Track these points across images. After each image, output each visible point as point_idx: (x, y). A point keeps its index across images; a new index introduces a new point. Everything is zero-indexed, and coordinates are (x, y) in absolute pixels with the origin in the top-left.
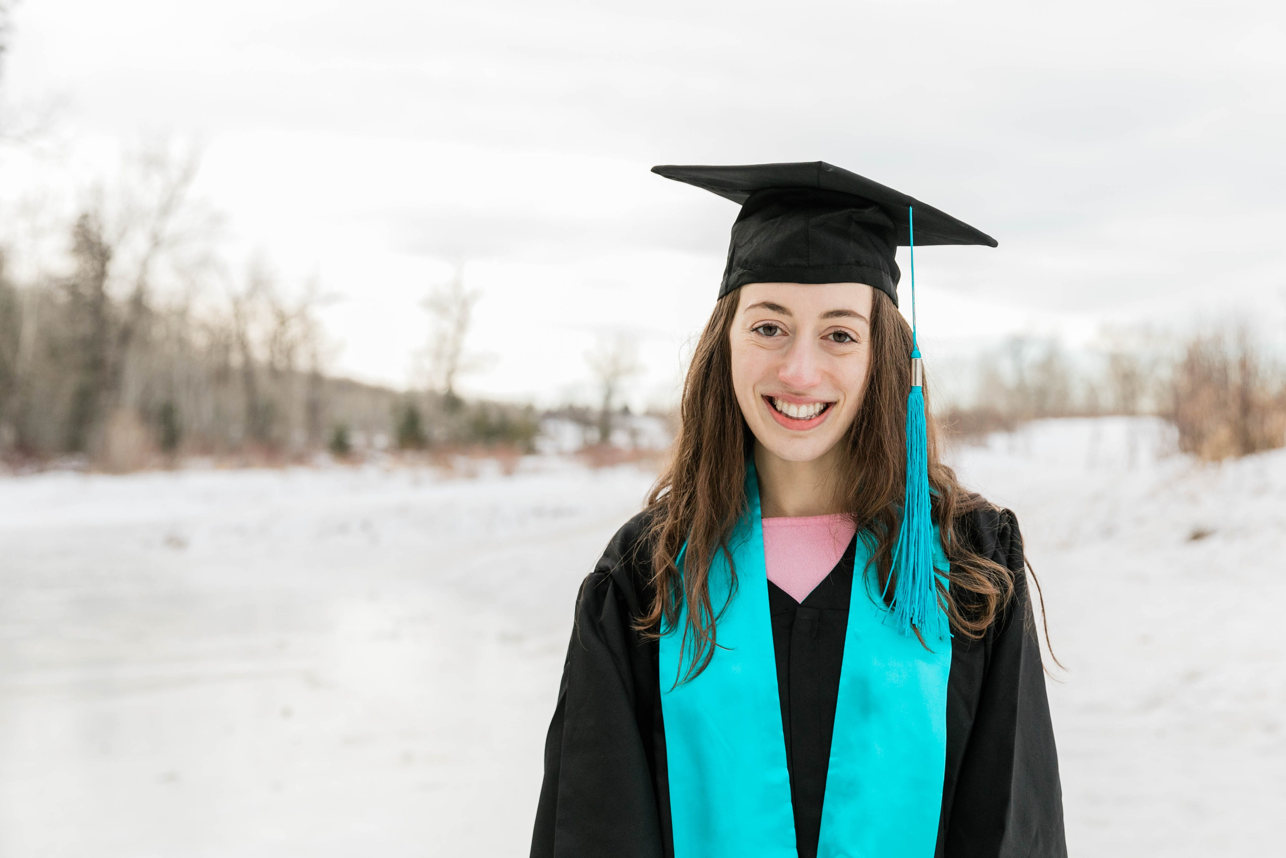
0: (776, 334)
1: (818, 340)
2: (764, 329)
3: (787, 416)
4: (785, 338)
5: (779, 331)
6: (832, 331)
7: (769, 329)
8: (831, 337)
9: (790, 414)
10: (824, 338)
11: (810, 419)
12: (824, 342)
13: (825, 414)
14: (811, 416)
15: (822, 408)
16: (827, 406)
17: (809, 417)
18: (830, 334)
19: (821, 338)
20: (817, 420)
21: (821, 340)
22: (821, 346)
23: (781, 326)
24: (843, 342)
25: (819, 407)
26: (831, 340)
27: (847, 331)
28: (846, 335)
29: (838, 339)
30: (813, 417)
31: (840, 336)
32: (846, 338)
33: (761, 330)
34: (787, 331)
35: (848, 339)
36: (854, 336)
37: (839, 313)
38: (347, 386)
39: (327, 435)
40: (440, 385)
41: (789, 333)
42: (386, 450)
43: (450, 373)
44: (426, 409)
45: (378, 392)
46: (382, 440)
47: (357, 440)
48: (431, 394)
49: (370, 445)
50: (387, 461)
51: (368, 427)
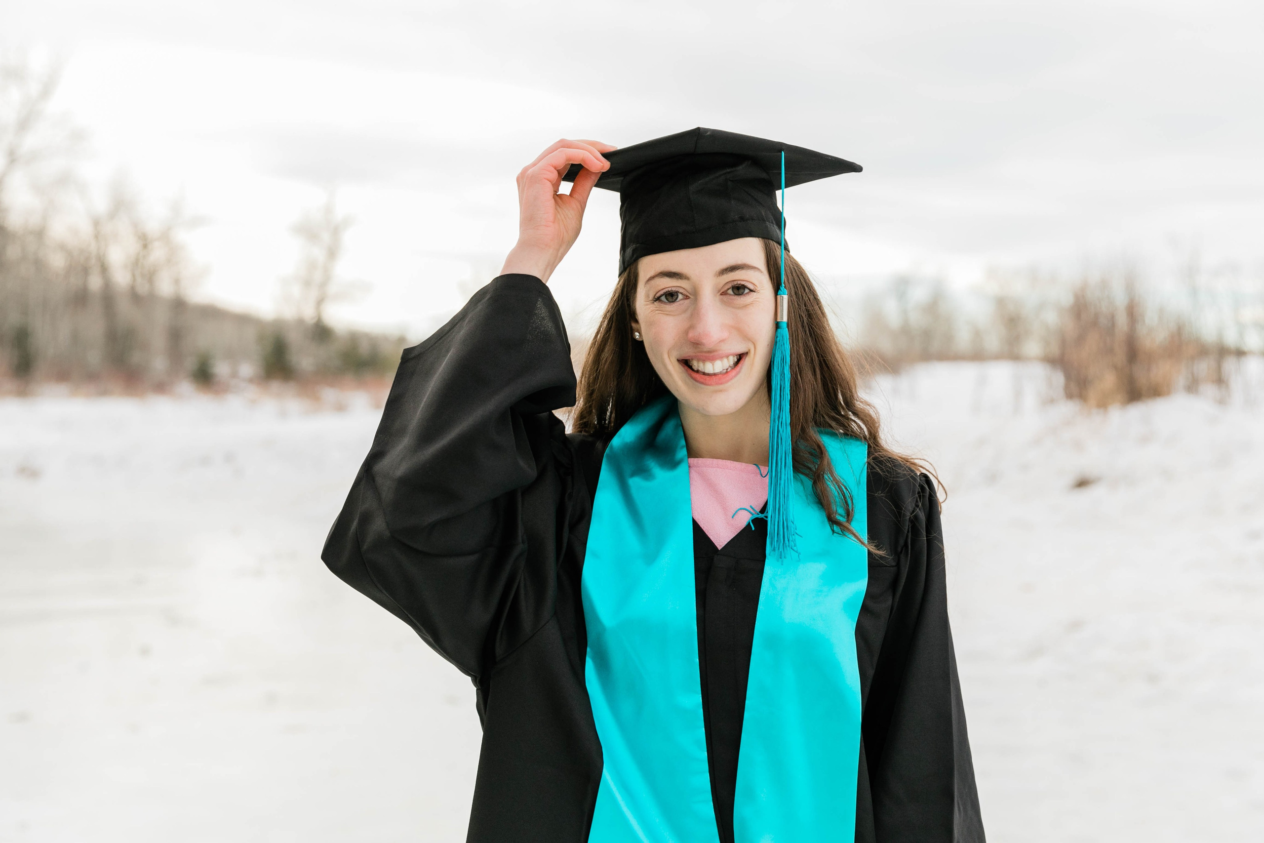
0: (678, 300)
1: (718, 297)
2: (666, 297)
3: (704, 374)
4: (687, 301)
5: (680, 296)
6: (730, 285)
7: (671, 296)
8: (730, 292)
9: (707, 371)
10: (724, 293)
11: (727, 372)
12: (725, 298)
13: (740, 365)
14: (727, 369)
15: (736, 360)
16: (740, 357)
17: (725, 371)
18: (728, 289)
19: (721, 294)
20: (734, 373)
21: (721, 296)
22: (722, 302)
23: (681, 290)
24: (742, 294)
25: (732, 360)
26: (730, 295)
27: (743, 283)
28: (744, 287)
29: (736, 291)
30: (729, 370)
31: (739, 289)
32: (745, 290)
33: (663, 298)
34: (688, 295)
35: (747, 291)
36: (751, 287)
37: (733, 268)
38: (211, 313)
39: (190, 363)
40: (309, 314)
41: (690, 296)
42: (251, 381)
43: (320, 302)
44: (294, 338)
45: (243, 320)
46: (247, 369)
47: (221, 369)
48: (300, 322)
49: (234, 375)
50: (252, 391)
51: (232, 355)
